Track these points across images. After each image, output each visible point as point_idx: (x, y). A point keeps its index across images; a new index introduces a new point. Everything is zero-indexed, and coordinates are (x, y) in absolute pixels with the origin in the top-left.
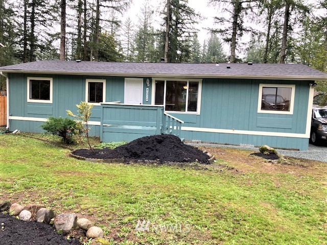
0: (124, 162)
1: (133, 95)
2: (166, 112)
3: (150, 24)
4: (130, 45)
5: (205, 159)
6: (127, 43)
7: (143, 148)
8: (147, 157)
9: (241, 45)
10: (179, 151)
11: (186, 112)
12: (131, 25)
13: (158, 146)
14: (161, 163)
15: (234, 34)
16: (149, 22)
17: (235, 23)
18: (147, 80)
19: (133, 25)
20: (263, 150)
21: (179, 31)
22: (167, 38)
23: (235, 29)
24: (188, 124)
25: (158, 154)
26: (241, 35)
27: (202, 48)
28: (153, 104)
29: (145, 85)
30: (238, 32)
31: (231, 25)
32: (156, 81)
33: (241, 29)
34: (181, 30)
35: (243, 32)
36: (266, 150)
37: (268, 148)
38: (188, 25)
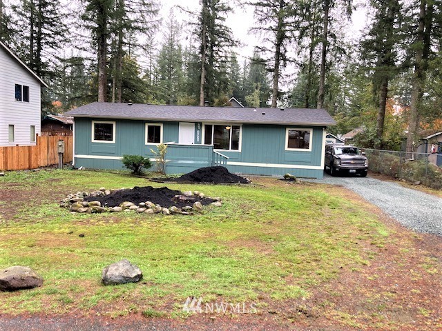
0: (191, 183)
1: (186, 136)
2: (215, 150)
3: (178, 41)
4: (152, 68)
5: (244, 181)
6: (149, 65)
7: (203, 175)
8: (205, 181)
9: (284, 77)
10: (227, 177)
11: (230, 150)
12: (154, 43)
13: (213, 174)
14: (216, 184)
15: (277, 65)
16: (176, 39)
17: (278, 53)
18: (197, 125)
19: (156, 42)
20: (286, 176)
21: (215, 55)
22: (203, 68)
23: (277, 61)
24: (232, 159)
25: (213, 179)
26: (285, 65)
27: (242, 70)
28: (203, 144)
29: (196, 129)
30: (282, 62)
31: (273, 55)
32: (206, 126)
33: (285, 60)
34: (217, 53)
35: (287, 62)
36: (288, 176)
37: (290, 175)
38: (226, 48)
